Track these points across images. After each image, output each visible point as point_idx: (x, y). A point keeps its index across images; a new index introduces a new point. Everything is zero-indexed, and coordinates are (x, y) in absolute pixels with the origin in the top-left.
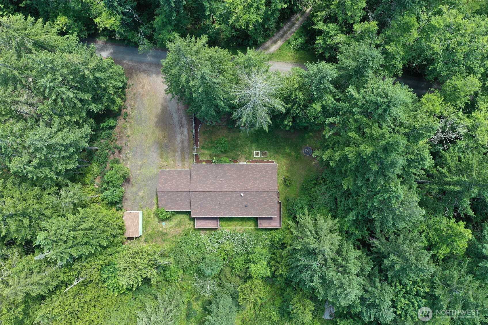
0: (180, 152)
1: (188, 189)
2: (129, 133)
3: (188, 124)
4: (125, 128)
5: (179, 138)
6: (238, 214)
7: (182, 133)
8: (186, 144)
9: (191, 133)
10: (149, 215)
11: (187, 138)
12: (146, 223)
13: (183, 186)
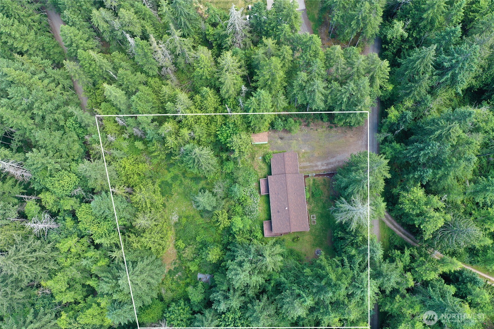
0: (309, 165)
1: (286, 172)
2: (319, 130)
3: (329, 169)
4: (322, 128)
5: (319, 163)
6: (272, 207)
7: (322, 165)
8: (315, 169)
9: (323, 171)
10: (266, 147)
11: (320, 169)
12: (260, 146)
13: (288, 169)
